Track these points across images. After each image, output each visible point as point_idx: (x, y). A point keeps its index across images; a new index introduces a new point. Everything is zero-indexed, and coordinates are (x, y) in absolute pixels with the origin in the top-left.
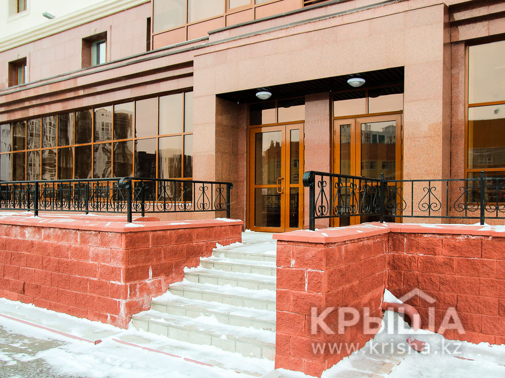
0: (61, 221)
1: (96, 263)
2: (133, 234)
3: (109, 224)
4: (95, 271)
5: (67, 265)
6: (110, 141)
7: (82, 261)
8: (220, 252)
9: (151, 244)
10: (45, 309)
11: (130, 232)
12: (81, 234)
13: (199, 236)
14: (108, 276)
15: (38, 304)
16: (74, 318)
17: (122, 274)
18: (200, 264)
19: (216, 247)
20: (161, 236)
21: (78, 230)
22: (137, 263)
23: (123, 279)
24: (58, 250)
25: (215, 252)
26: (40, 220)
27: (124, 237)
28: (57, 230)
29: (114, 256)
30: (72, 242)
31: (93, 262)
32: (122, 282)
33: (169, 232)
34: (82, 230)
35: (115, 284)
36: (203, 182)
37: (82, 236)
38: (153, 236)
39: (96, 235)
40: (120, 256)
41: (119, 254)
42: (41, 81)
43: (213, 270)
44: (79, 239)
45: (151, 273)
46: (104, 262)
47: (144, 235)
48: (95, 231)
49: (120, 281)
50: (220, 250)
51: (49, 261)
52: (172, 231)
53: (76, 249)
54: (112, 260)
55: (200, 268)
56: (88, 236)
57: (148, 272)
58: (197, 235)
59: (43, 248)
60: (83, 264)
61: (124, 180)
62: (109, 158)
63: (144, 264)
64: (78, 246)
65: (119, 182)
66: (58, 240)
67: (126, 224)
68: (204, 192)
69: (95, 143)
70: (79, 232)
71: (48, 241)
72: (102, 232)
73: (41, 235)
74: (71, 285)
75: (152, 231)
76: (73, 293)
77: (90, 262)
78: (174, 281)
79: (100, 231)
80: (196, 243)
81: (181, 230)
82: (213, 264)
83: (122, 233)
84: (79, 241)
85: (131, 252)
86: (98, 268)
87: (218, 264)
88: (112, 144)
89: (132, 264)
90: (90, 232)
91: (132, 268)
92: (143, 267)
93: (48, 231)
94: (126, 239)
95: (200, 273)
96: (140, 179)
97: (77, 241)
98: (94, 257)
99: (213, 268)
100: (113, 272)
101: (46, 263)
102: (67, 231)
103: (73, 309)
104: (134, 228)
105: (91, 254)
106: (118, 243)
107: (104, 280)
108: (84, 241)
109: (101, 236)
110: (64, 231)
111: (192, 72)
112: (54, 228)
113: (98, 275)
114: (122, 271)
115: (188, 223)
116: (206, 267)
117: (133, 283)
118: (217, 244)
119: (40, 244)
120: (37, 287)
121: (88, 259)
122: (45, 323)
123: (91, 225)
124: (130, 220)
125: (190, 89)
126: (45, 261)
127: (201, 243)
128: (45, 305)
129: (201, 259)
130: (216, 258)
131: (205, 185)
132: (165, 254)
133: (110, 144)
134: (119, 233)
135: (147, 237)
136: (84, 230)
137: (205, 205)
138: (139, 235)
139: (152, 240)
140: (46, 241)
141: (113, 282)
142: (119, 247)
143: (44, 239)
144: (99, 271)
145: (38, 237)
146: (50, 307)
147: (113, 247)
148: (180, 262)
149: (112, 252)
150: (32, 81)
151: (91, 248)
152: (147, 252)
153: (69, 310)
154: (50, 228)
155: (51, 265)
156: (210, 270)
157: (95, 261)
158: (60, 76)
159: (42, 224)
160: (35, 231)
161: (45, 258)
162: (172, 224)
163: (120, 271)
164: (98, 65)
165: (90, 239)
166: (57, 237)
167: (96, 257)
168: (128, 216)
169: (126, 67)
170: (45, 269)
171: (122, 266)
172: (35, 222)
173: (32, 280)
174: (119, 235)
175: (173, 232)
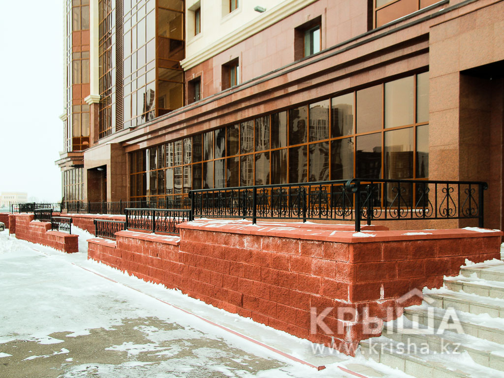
0: (281, 229)
1: (319, 277)
2: (362, 245)
3: (333, 233)
4: (318, 286)
5: (287, 278)
6: (326, 140)
7: (303, 274)
8: (471, 271)
9: (383, 258)
10: (263, 324)
11: (358, 243)
12: (302, 244)
13: (442, 250)
14: (332, 293)
15: (257, 319)
16: (294, 338)
17: (349, 292)
18: (444, 284)
19: (465, 265)
20: (396, 247)
21: (300, 239)
22: (366, 279)
23: (350, 297)
24: (277, 262)
25: (464, 270)
26: (259, 229)
27: (351, 249)
28: (276, 239)
29: (340, 271)
30: (293, 253)
31: (315, 276)
32: (349, 301)
33: (404, 244)
34: (304, 240)
35: (340, 303)
36: (448, 183)
37: (303, 247)
38: (386, 248)
39: (319, 246)
40: (347, 270)
41: (345, 268)
42: (254, 80)
43: (461, 294)
44: (300, 250)
45: (382, 293)
46: (328, 277)
47: (374, 246)
48: (318, 241)
49: (346, 299)
50: (470, 268)
51: (268, 272)
52: (408, 243)
53: (297, 261)
54: (338, 275)
55: (444, 290)
56: (309, 247)
57: (379, 290)
58: (440, 248)
59: (261, 258)
60: (305, 278)
61: (351, 182)
62: (326, 159)
63: (375, 281)
64: (299, 257)
65: (345, 184)
66: (278, 250)
67: (354, 233)
68: (448, 195)
69: (310, 143)
70: (300, 243)
71: (267, 251)
72: (326, 242)
73: (260, 244)
74: (291, 300)
75: (384, 242)
76: (294, 310)
77: (312, 276)
78: (411, 304)
79: (323, 241)
80: (439, 259)
81: (419, 242)
82: (462, 285)
83: (349, 244)
84: (300, 251)
85: (360, 266)
86: (322, 284)
87: (469, 286)
88: (330, 142)
89: (361, 280)
90: (312, 242)
91: (361, 285)
92: (373, 284)
93: (267, 240)
94: (354, 251)
95: (444, 297)
96: (370, 181)
97: (298, 251)
98: (316, 271)
99: (461, 291)
100: (338, 289)
101: (265, 275)
102: (287, 240)
103: (293, 327)
104: (363, 238)
105: (313, 267)
106: (345, 255)
107: (327, 298)
108: (306, 252)
109: (325, 247)
110: (284, 240)
111: (427, 47)
112: (273, 237)
113: (321, 291)
114: (349, 288)
115: (428, 233)
116: (451, 289)
117: (361, 303)
118: (466, 260)
119: (258, 254)
120: (255, 300)
121: (310, 273)
122: (264, 340)
123: (313, 234)
124: (358, 229)
125: (425, 69)
126: (263, 273)
127: (446, 259)
128: (263, 321)
129: (445, 278)
130: (465, 278)
131: (450, 185)
132: (399, 270)
133: (327, 143)
134: (345, 243)
135: (379, 249)
136: (306, 240)
137: (450, 211)
138: (369, 246)
139: (384, 253)
140: (264, 251)
141: (339, 301)
142: (346, 261)
143: (263, 249)
144: (322, 286)
145: (257, 246)
146: (268, 323)
147: (339, 260)
148: (418, 280)
149: (338, 266)
150: (244, 82)
151: (313, 260)
152: (379, 267)
153: (289, 328)
154: (269, 237)
155: (270, 278)
156: (458, 293)
157: (318, 275)
158: (273, 72)
159: (260, 232)
160: (254, 240)
161: (263, 270)
162: (409, 234)
163: (347, 288)
164: (312, 55)
165: (313, 250)
166: (277, 247)
167: (319, 271)
168: (356, 224)
169: (345, 53)
170: (264, 282)
171: (349, 282)
172: (253, 230)
173: (250, 292)
174: (345, 246)
175: (410, 244)
